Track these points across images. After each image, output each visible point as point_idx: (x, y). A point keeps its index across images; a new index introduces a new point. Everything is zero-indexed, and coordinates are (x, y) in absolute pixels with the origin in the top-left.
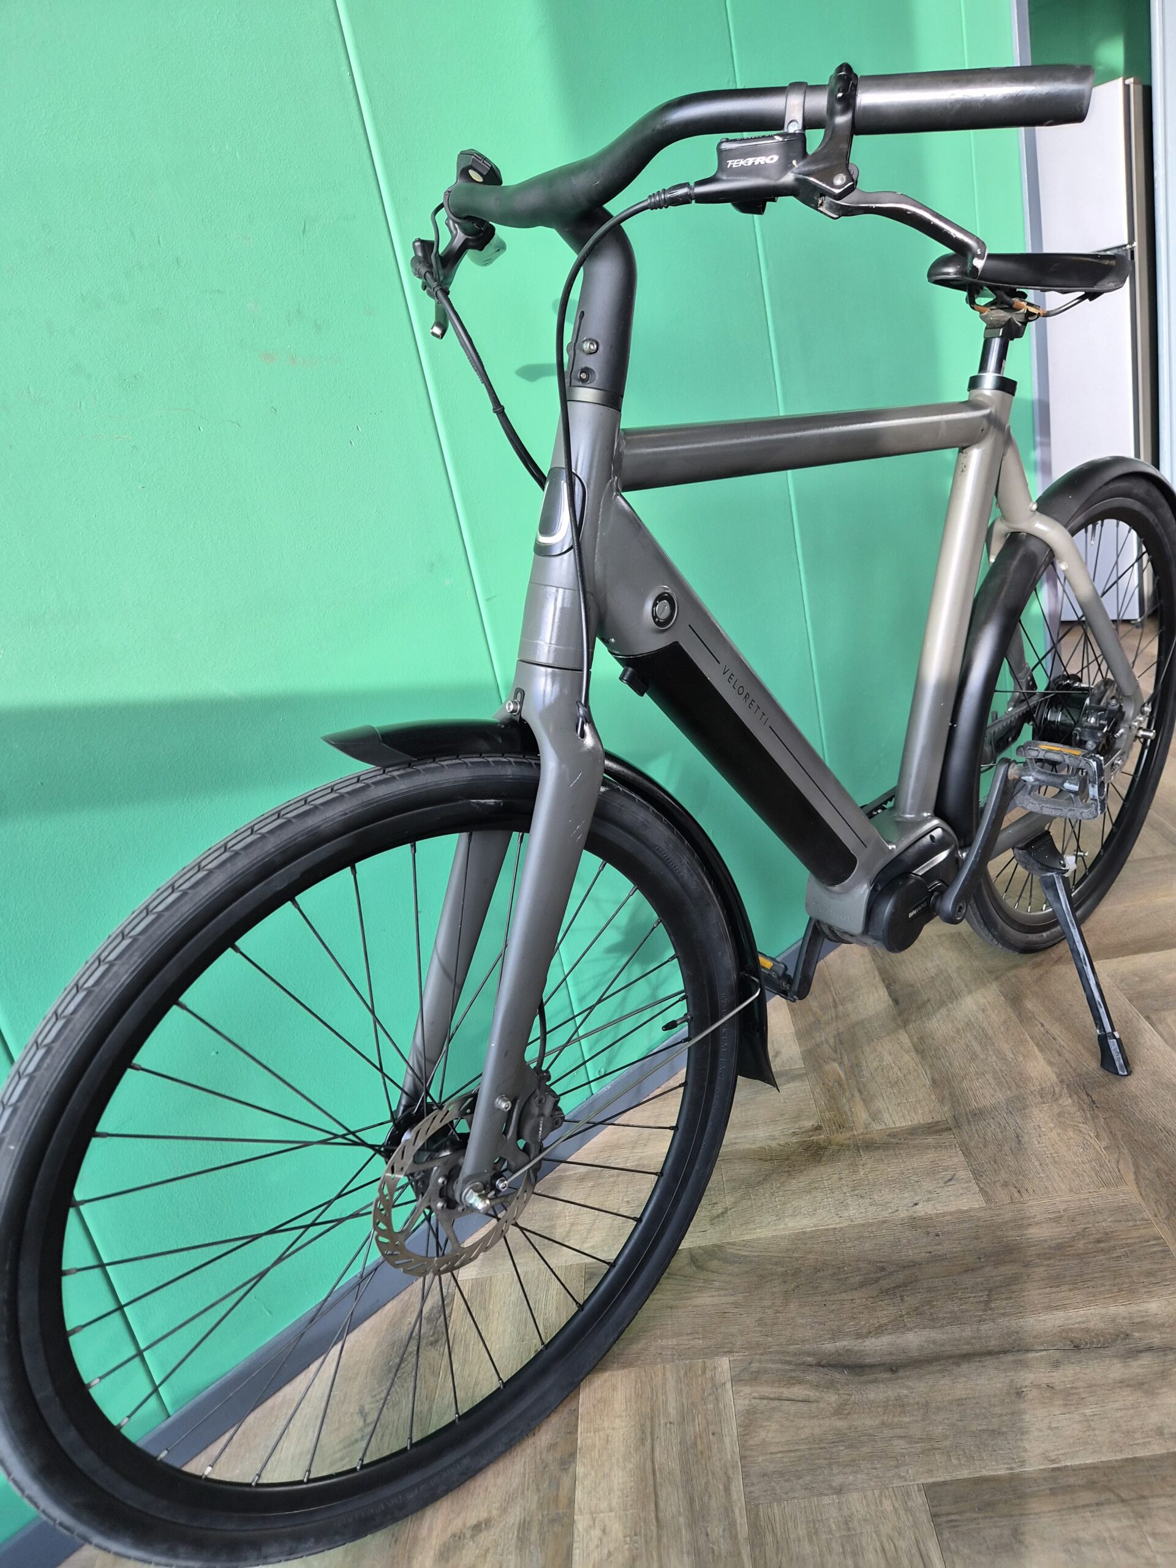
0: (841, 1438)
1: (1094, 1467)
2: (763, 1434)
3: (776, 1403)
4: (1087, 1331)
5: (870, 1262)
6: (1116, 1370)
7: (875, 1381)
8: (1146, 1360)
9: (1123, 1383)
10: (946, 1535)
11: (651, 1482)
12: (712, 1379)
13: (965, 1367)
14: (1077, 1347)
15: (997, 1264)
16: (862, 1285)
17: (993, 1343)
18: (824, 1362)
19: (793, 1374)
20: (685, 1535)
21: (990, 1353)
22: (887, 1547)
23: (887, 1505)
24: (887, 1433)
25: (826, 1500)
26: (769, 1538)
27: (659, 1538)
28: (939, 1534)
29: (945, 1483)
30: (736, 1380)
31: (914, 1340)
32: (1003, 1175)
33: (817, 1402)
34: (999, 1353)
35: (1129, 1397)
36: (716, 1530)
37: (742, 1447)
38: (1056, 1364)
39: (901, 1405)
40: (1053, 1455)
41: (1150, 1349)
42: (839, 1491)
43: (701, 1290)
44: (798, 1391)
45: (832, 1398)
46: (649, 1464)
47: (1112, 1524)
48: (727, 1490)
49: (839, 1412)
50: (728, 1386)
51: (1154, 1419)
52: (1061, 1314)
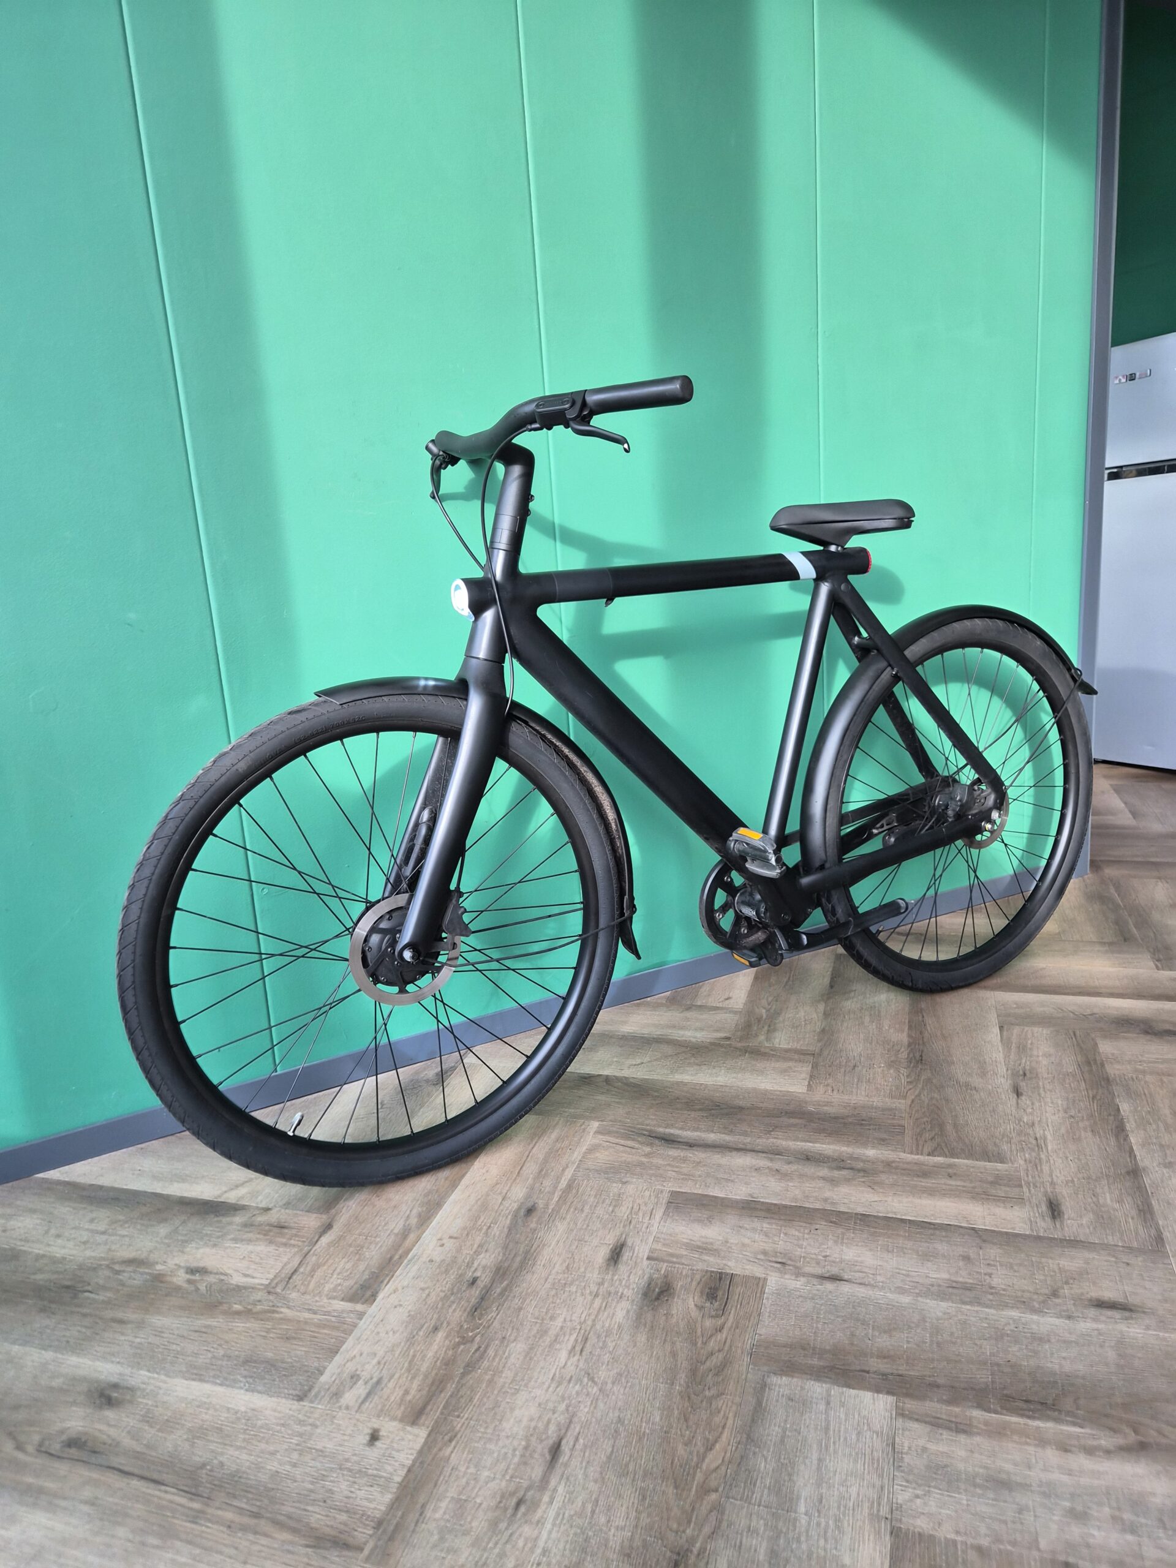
0: (641, 1164)
1: (775, 1205)
2: (598, 1154)
4: (820, 1154)
5: (712, 1101)
6: (824, 1172)
7: (678, 1148)
8: (844, 1172)
9: (823, 1178)
10: (671, 1210)
11: (524, 1159)
12: (584, 1130)
13: (734, 1153)
14: (808, 1159)
15: (789, 1118)
16: (700, 1110)
20: (530, 1181)
21: (754, 1151)
22: (635, 1207)
23: (647, 1193)
24: (668, 1168)
25: (615, 1185)
26: (574, 1191)
27: (515, 1179)
28: (667, 1208)
30: (598, 1132)
32: (830, 1081)
35: (821, 1183)
36: (547, 1183)
37: (583, 1157)
39: (684, 1160)
40: (755, 1196)
41: (852, 1169)
43: (603, 1093)
44: (630, 1143)
45: (648, 1149)
46: (527, 1153)
47: (765, 1225)
48: (563, 1170)
49: (647, 1155)
50: (591, 1134)
51: (828, 1194)
52: (811, 1144)
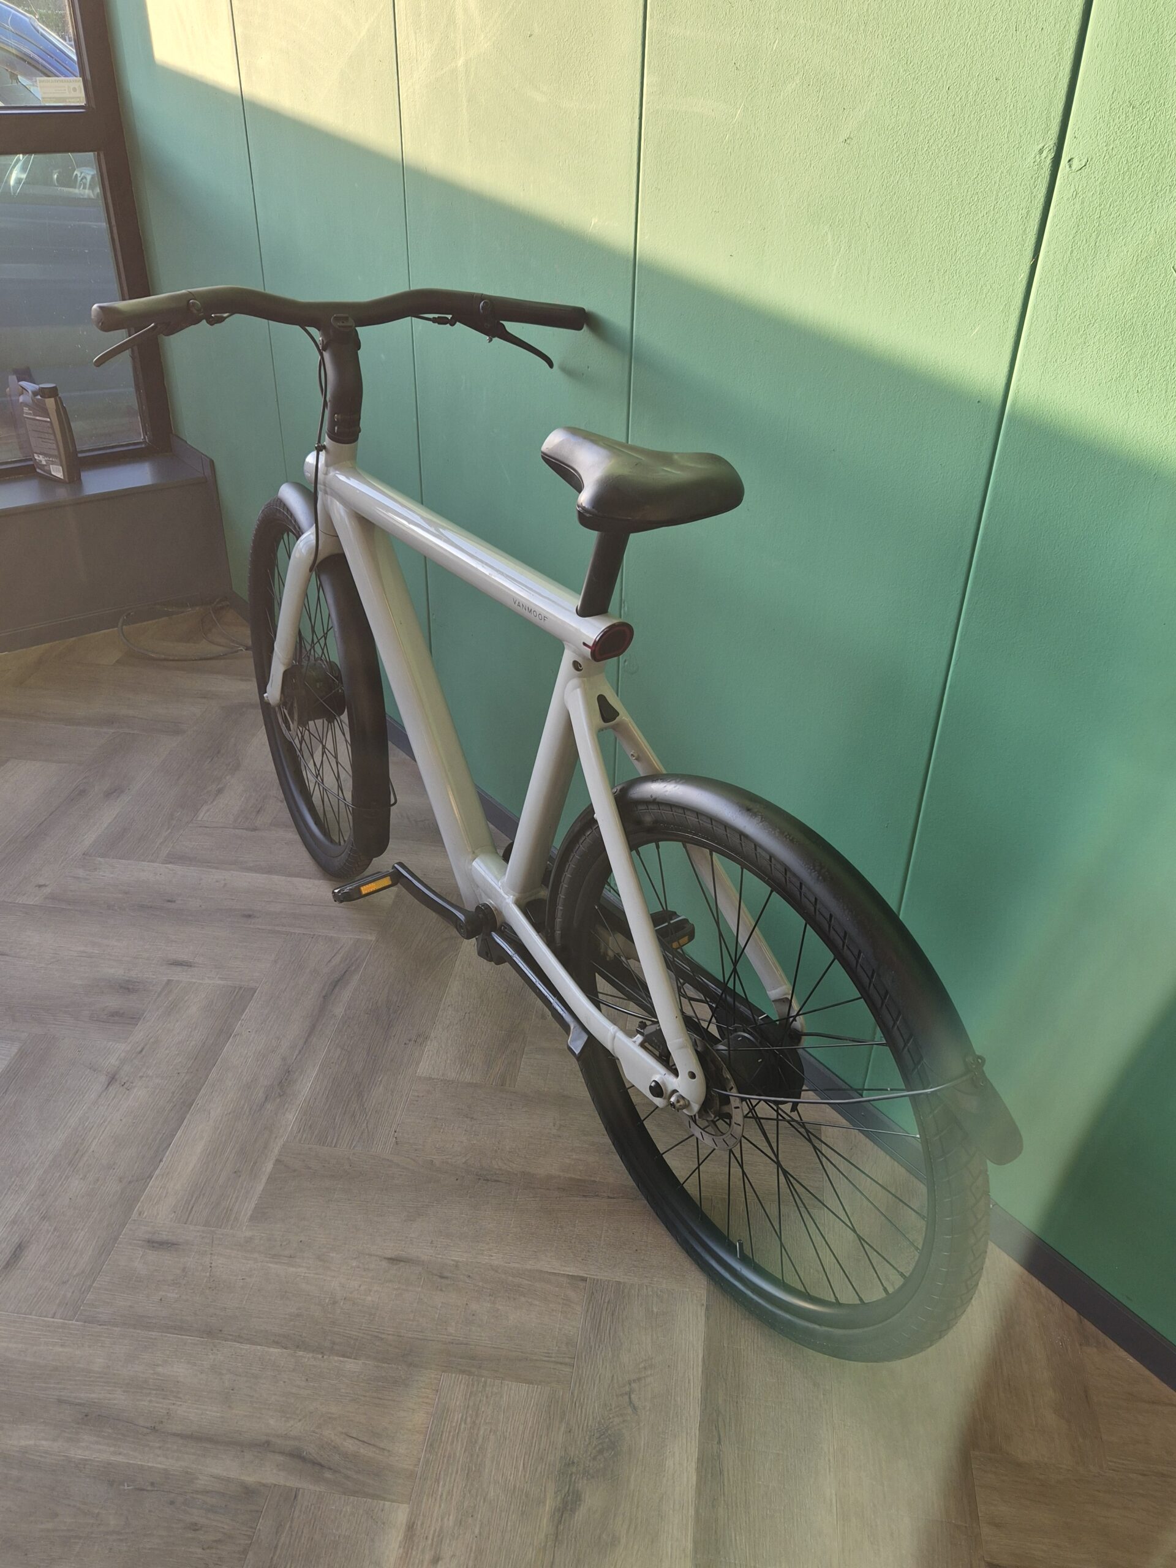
3: (335, 951)
17: (315, 1039)
18: (347, 973)
19: (348, 961)
29: (253, 996)
31: (339, 1010)
33: (326, 965)
34: (307, 1040)
38: (284, 1059)
42: (276, 962)
